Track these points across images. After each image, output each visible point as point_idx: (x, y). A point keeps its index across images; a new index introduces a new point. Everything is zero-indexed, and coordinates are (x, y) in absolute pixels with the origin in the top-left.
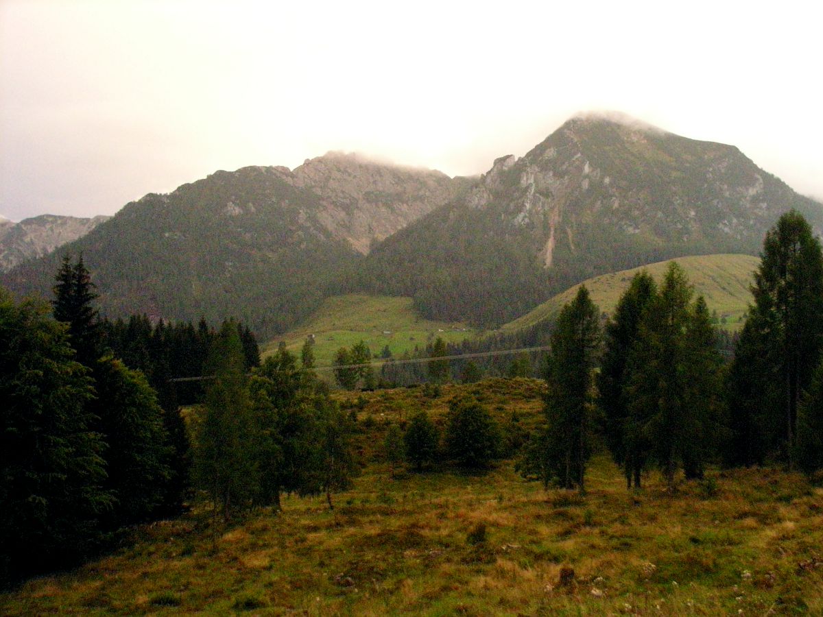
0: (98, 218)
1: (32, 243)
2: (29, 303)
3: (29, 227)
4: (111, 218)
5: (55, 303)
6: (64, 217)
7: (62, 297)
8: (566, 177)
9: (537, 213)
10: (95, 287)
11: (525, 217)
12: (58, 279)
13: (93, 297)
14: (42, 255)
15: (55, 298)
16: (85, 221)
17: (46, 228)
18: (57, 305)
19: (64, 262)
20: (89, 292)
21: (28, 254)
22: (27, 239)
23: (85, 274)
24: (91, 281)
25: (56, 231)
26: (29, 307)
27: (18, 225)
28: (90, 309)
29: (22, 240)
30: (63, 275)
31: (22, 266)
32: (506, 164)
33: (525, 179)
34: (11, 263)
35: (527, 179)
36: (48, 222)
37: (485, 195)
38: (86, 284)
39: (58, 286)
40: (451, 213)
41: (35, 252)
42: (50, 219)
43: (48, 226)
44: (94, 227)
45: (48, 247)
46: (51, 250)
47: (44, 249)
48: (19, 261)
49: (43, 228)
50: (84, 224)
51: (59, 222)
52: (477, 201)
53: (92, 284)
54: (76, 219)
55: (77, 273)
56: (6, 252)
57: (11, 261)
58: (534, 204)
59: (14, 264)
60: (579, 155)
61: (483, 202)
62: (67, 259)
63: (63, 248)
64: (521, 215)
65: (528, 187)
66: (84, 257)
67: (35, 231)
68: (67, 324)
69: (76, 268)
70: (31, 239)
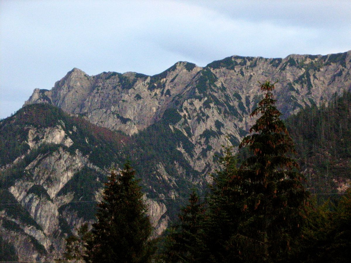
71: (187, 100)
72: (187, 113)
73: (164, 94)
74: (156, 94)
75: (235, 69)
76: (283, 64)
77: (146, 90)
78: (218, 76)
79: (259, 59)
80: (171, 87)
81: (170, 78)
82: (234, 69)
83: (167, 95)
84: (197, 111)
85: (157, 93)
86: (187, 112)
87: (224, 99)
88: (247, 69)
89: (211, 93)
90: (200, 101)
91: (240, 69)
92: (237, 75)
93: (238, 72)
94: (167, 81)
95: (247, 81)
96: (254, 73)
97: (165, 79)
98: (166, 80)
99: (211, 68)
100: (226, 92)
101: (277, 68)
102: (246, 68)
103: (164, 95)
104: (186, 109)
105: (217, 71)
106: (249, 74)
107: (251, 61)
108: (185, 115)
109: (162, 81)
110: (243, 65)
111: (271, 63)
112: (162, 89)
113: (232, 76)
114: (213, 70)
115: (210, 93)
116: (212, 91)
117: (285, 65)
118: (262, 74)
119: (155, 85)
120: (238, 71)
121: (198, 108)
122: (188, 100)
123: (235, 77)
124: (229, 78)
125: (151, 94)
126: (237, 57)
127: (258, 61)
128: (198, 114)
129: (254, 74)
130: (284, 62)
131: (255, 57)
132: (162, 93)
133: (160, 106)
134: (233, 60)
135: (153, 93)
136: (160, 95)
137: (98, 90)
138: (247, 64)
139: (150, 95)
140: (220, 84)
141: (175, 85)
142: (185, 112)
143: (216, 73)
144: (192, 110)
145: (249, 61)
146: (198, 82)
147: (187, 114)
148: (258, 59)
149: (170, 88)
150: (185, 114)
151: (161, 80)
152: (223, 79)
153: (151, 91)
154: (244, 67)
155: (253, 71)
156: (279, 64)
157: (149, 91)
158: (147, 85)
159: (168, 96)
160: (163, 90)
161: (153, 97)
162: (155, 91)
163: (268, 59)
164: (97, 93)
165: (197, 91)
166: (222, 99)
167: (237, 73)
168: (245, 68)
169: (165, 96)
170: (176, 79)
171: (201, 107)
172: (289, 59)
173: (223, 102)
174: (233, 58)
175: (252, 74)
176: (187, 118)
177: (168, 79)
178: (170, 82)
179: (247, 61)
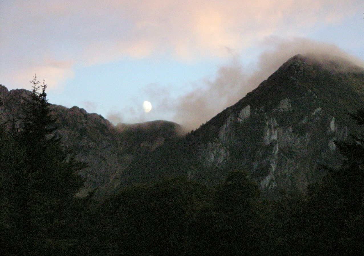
8: (307, 134)
9: (284, 176)
11: (272, 180)
32: (241, 115)
33: (268, 134)
35: (271, 135)
37: (223, 152)
40: (189, 173)
52: (213, 159)
58: (279, 166)
60: (319, 109)
61: (221, 160)
64: (268, 178)
65: (272, 145)
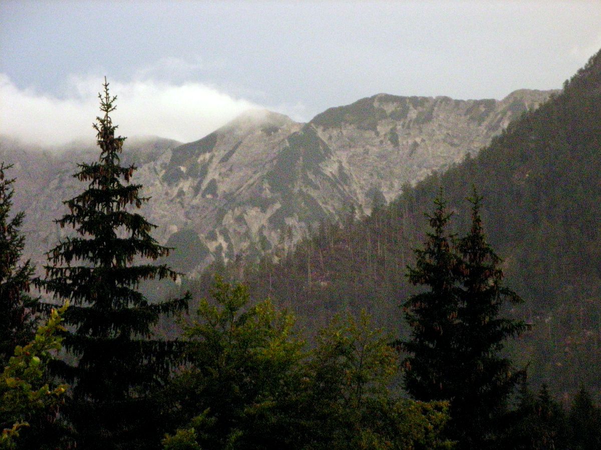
0: (516, 99)
1: (343, 177)
2: (340, 350)
3: (335, 132)
4: (553, 94)
5: (410, 347)
6: (425, 100)
7: (425, 332)
10: (516, 299)
12: (415, 278)
13: (510, 331)
14: (368, 212)
15: (407, 334)
16: (483, 109)
17: (377, 134)
18: (413, 355)
19: (433, 231)
20: (500, 316)
21: (331, 207)
22: (330, 169)
23: (486, 262)
24: (503, 284)
25: (405, 142)
26: (342, 359)
27: (307, 127)
28: (504, 364)
29: (318, 172)
30: (428, 268)
31: (319, 242)
34: (291, 236)
36: (383, 116)
38: (492, 291)
39: (415, 300)
41: (349, 204)
42: (390, 108)
43: (383, 129)
44: (505, 124)
45: (384, 189)
46: (391, 196)
47: (375, 196)
48: (310, 228)
49: (369, 134)
50: (480, 119)
51: (413, 114)
53: (506, 292)
54: (458, 103)
55: (467, 260)
56: (278, 206)
57: (290, 229)
59: (298, 238)
62: (438, 221)
63: (423, 189)
66: (483, 214)
67: (351, 143)
68: (439, 409)
69: (463, 248)
70: (341, 168)
71: (233, 210)
72: (226, 242)
73: (201, 191)
74: (181, 193)
75: (379, 128)
76: (496, 115)
77: (157, 182)
78: (333, 146)
79: (441, 102)
80: (220, 174)
81: (220, 153)
82: (374, 129)
83: (208, 194)
84: (249, 238)
85: (185, 190)
86: (227, 239)
87: (336, 205)
88: (409, 128)
89: (304, 190)
90: (264, 211)
91: (391, 127)
92: (381, 142)
93: (385, 135)
94: (214, 160)
95: (404, 156)
96: (425, 137)
97: (208, 155)
98: (212, 158)
99: (317, 127)
100: (346, 188)
101: (480, 125)
102: (406, 125)
103: (199, 196)
104: (225, 233)
105: (332, 134)
106: (410, 142)
107: (420, 108)
108: (220, 248)
109: (201, 158)
110: (398, 118)
111: (468, 111)
112: (199, 179)
113: (368, 146)
114: (324, 130)
115: (300, 191)
116: (306, 187)
117: (499, 116)
118: (444, 141)
119: (183, 169)
120: (384, 133)
121: (255, 229)
122: (236, 210)
123: (374, 149)
124: (360, 150)
125: (169, 191)
126: (387, 99)
127: (436, 108)
128: (252, 244)
129: (423, 140)
130: (500, 109)
131: (431, 98)
132: (197, 190)
133: (189, 221)
134: (376, 104)
135: (176, 191)
136: (190, 195)
137: (62, 181)
138: (408, 115)
139: (167, 194)
140: (336, 166)
141: (231, 170)
142: (221, 240)
143: (330, 138)
144: (239, 233)
145: (415, 107)
146: (275, 162)
147: (225, 245)
148: (438, 103)
149: (216, 177)
150: (221, 244)
151: (198, 155)
152: (345, 153)
153: (170, 184)
154: (401, 123)
155: (422, 132)
156: (487, 114)
157: (166, 184)
158: (161, 170)
159: (209, 196)
160: (200, 182)
161: (172, 201)
162: (181, 185)
163: (461, 103)
164: (58, 188)
165: (266, 185)
166: (333, 206)
167: (382, 138)
168: (403, 126)
169: (203, 196)
170: (234, 155)
171: (263, 226)
172: (511, 101)
173: (334, 212)
174: (376, 100)
175: (418, 140)
176: (223, 255)
177: (216, 154)
178: (219, 163)
179: (411, 107)
